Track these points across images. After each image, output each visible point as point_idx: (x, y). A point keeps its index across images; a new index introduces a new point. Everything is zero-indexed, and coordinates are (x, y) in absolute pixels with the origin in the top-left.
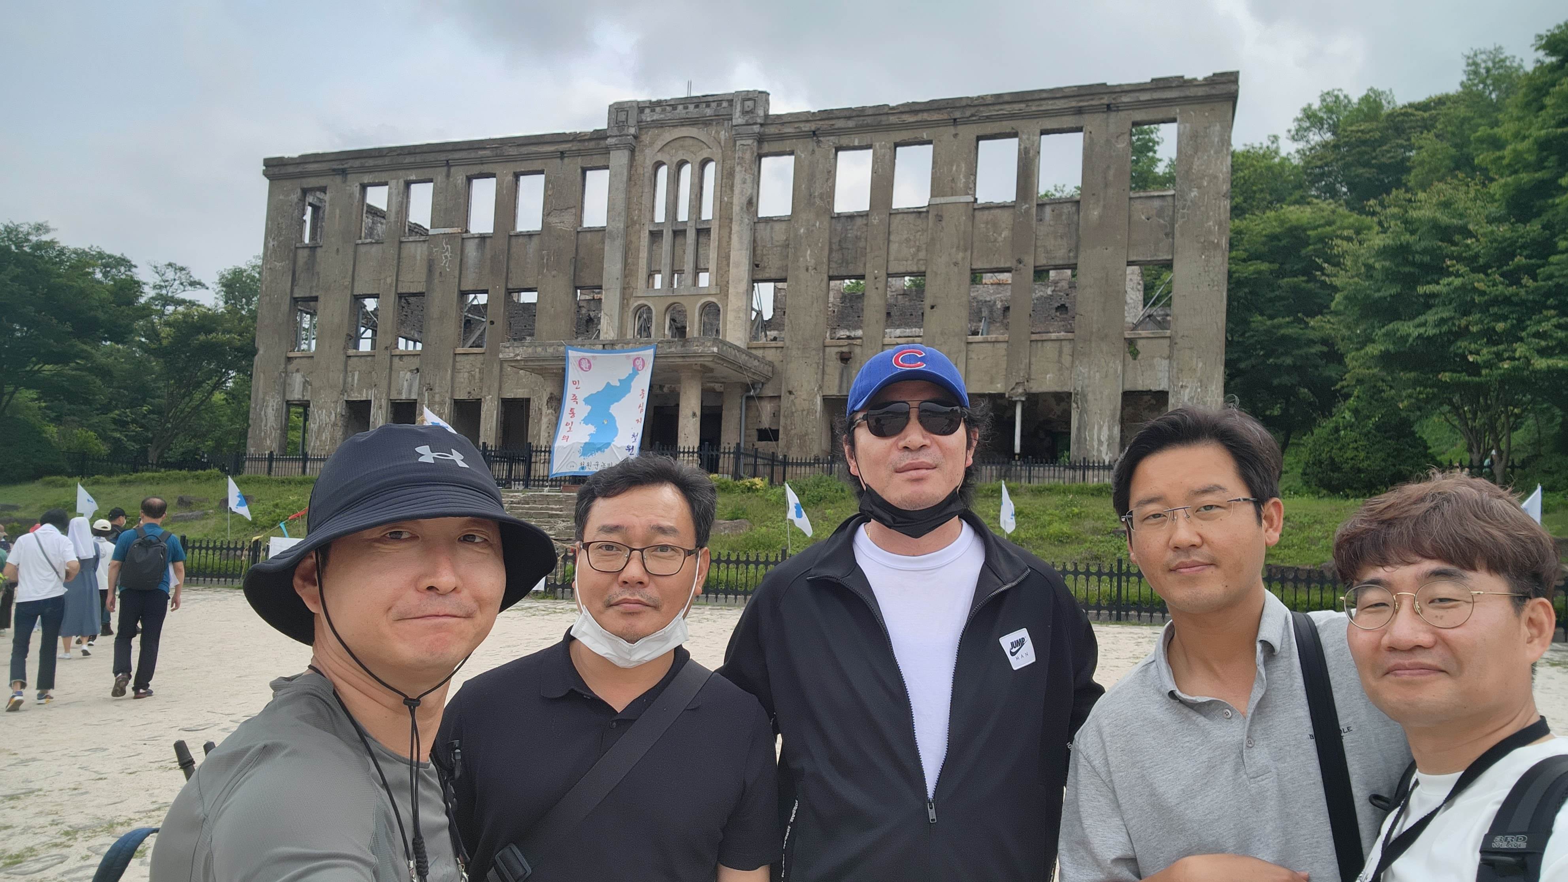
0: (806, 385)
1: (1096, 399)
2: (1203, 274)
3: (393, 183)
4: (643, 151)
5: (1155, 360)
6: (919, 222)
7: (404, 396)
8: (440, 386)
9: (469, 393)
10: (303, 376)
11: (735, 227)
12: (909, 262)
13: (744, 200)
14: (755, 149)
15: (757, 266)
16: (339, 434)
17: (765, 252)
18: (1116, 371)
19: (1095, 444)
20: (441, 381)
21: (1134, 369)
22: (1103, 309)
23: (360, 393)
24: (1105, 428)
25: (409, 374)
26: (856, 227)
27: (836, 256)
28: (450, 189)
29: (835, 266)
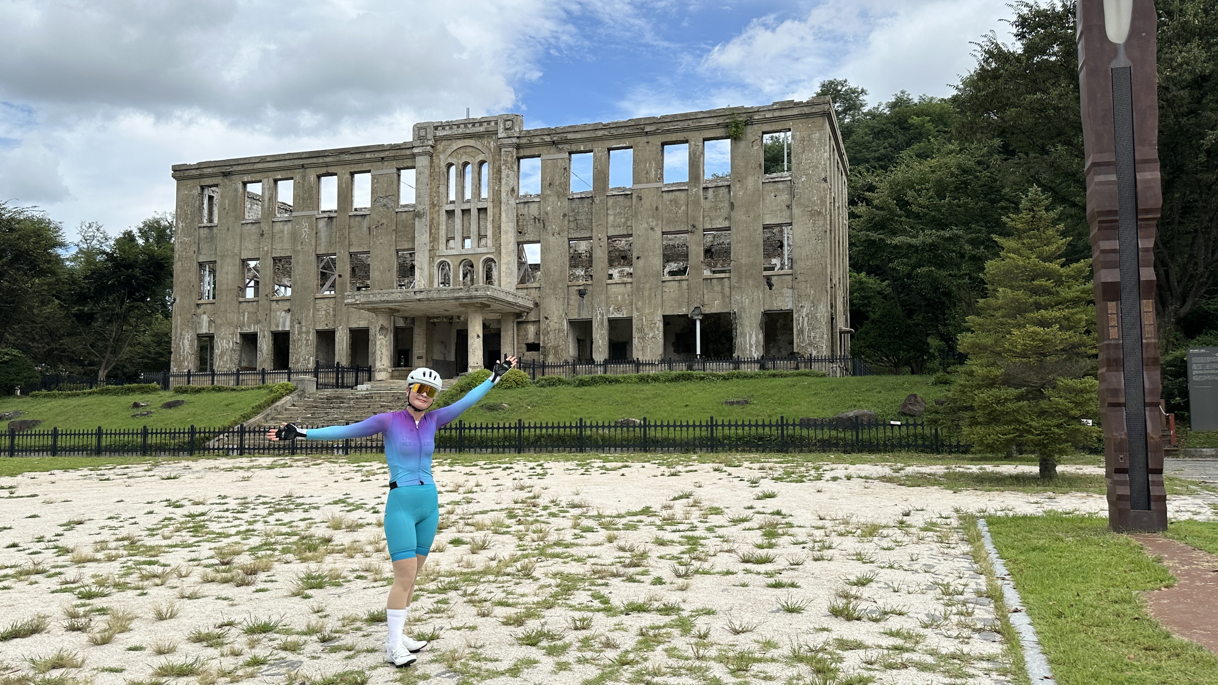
0: (556, 312)
1: (747, 317)
3: (265, 181)
4: (438, 156)
5: (784, 290)
6: (626, 200)
7: (280, 329)
8: (306, 321)
9: (327, 325)
10: (209, 317)
11: (503, 207)
12: (621, 228)
13: (509, 189)
14: (514, 154)
15: (520, 233)
16: (236, 356)
17: (525, 223)
18: (759, 297)
19: (748, 346)
20: (306, 317)
21: (771, 296)
22: (749, 257)
23: (250, 327)
24: (754, 335)
25: (283, 313)
26: (585, 205)
27: (572, 225)
28: (306, 184)
29: (572, 231)
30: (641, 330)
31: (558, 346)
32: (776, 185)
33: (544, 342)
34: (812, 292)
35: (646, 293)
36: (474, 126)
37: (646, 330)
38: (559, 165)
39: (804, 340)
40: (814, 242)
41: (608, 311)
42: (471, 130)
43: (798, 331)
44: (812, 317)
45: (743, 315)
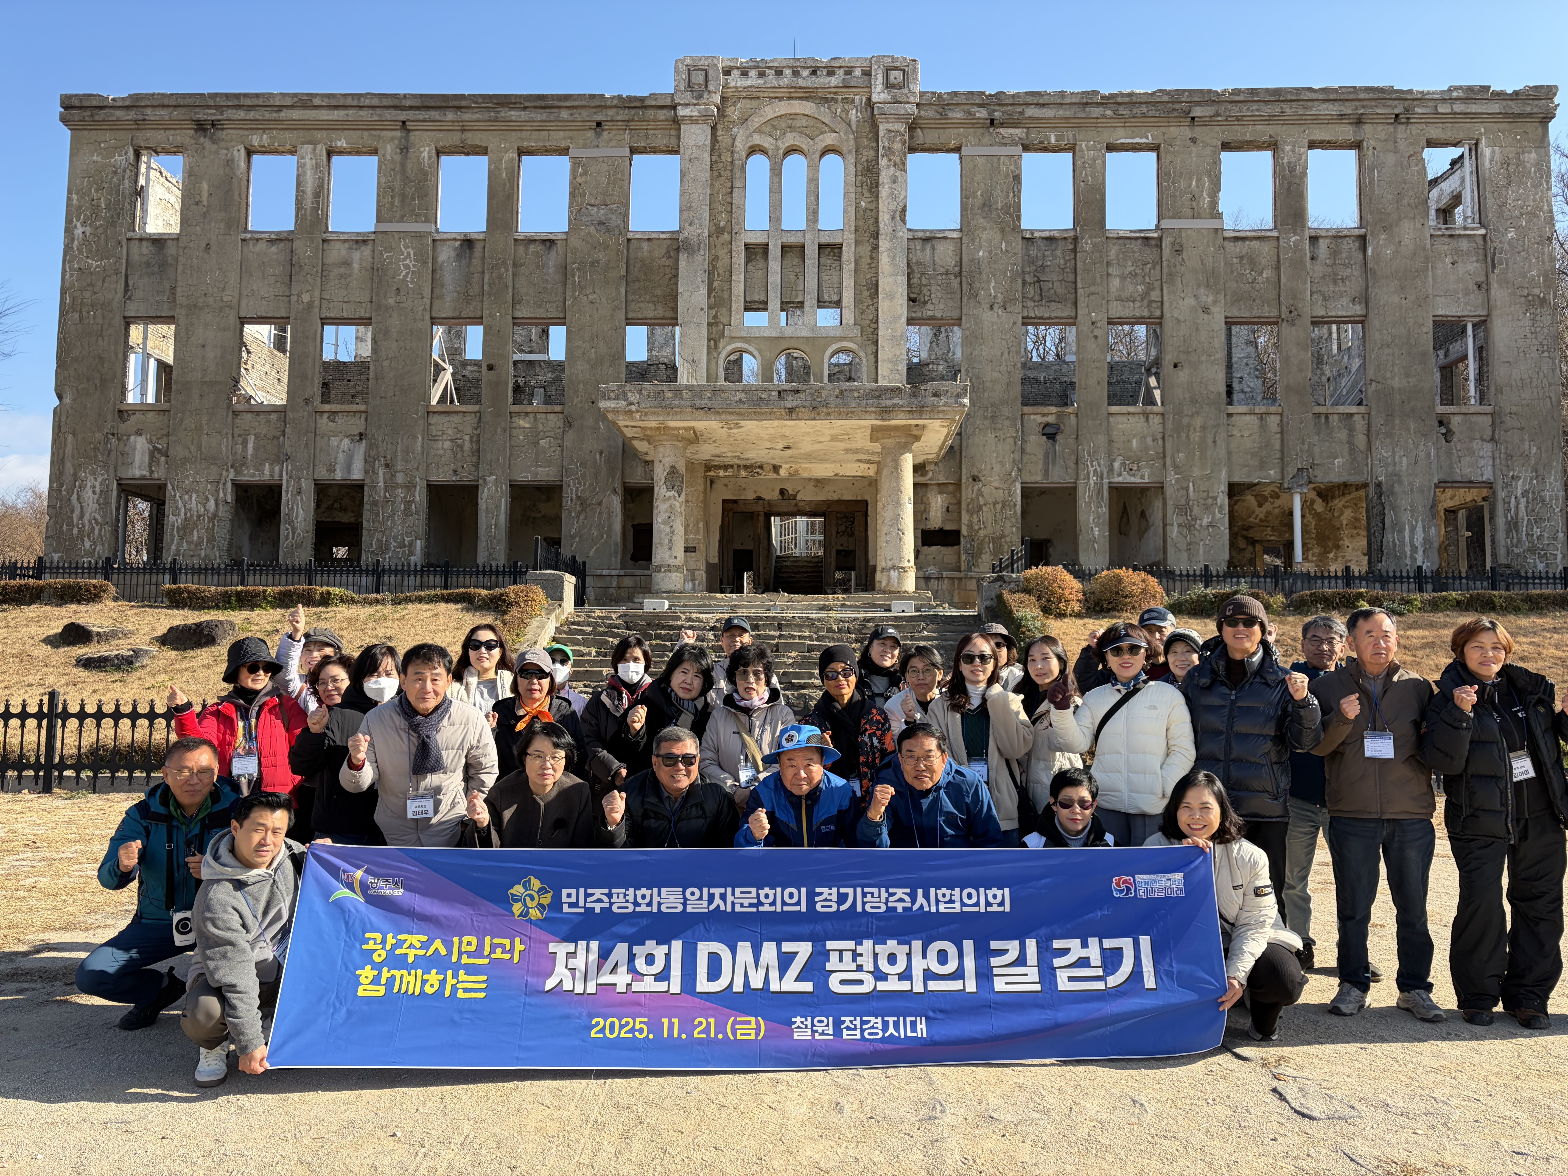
0: (997, 468)
1: (1404, 492)
2: (1529, 335)
3: (305, 150)
4: (728, 129)
5: (1474, 444)
6: (1148, 251)
7: (339, 475)
8: (406, 461)
9: (455, 471)
10: (150, 442)
11: (884, 244)
12: (1138, 304)
13: (894, 206)
14: (906, 139)
15: (914, 300)
16: (222, 532)
17: (924, 281)
18: (1428, 455)
19: (1408, 549)
20: (406, 452)
21: (1449, 454)
22: (1407, 375)
23: (259, 468)
24: (1419, 529)
25: (346, 441)
26: (1058, 253)
27: (1031, 291)
28: (409, 165)
29: (1030, 304)
30: (1184, 509)
31: (1002, 536)
32: (1454, 243)
33: (970, 526)
34: (1534, 450)
35: (1196, 437)
36: (814, 73)
37: (1196, 510)
38: (1003, 168)
39: (1519, 541)
40: (1535, 355)
41: (1111, 469)
42: (806, 80)
43: (1508, 523)
44: (1535, 498)
45: (1397, 488)
